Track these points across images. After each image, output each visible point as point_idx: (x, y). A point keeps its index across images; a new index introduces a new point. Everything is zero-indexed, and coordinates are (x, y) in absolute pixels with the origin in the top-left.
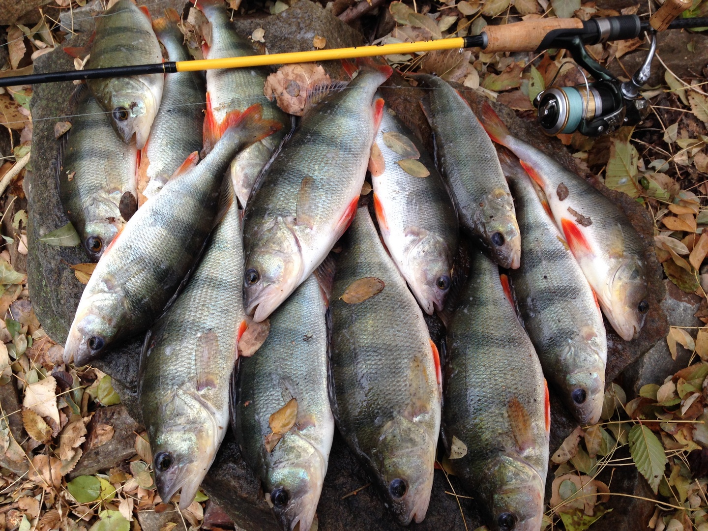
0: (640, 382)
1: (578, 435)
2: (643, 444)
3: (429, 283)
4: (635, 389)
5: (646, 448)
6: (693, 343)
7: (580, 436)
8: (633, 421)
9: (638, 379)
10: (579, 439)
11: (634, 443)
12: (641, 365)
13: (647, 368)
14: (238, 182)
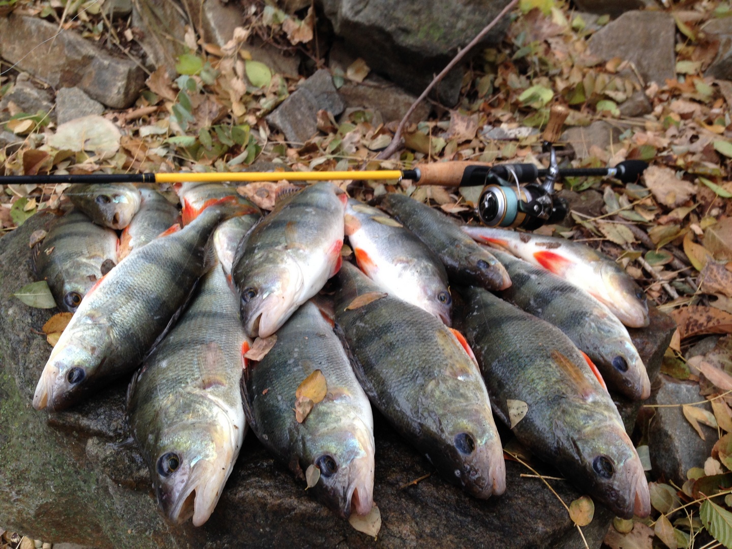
0: (683, 468)
1: (648, 535)
2: (719, 518)
3: (430, 299)
4: (682, 477)
5: (724, 521)
6: (713, 417)
7: (650, 536)
8: (696, 501)
9: (679, 465)
10: (651, 540)
11: (710, 523)
12: (674, 450)
13: (682, 451)
14: (222, 247)
